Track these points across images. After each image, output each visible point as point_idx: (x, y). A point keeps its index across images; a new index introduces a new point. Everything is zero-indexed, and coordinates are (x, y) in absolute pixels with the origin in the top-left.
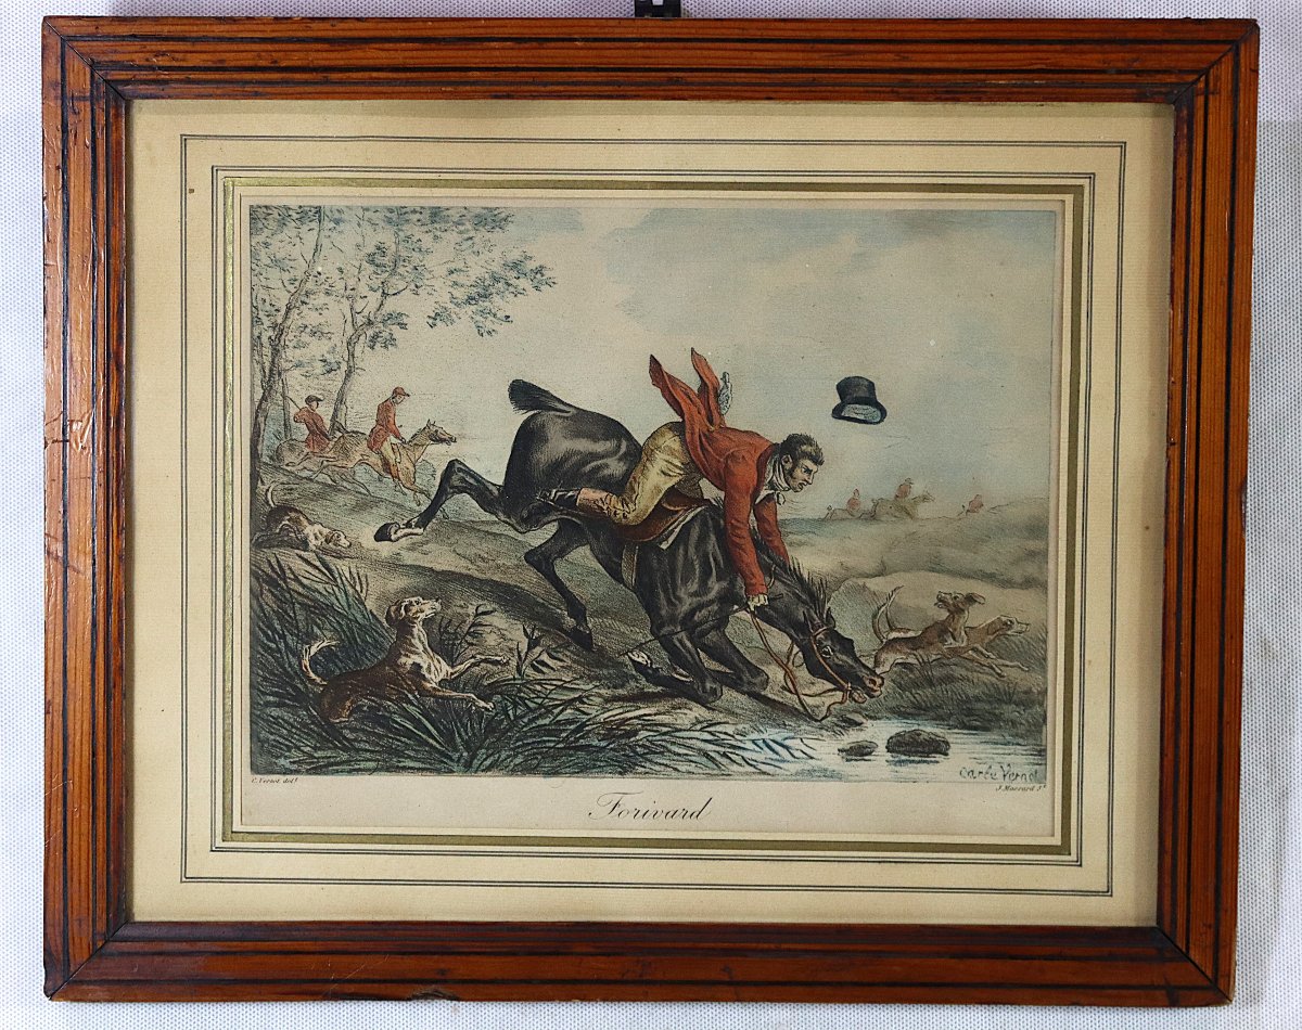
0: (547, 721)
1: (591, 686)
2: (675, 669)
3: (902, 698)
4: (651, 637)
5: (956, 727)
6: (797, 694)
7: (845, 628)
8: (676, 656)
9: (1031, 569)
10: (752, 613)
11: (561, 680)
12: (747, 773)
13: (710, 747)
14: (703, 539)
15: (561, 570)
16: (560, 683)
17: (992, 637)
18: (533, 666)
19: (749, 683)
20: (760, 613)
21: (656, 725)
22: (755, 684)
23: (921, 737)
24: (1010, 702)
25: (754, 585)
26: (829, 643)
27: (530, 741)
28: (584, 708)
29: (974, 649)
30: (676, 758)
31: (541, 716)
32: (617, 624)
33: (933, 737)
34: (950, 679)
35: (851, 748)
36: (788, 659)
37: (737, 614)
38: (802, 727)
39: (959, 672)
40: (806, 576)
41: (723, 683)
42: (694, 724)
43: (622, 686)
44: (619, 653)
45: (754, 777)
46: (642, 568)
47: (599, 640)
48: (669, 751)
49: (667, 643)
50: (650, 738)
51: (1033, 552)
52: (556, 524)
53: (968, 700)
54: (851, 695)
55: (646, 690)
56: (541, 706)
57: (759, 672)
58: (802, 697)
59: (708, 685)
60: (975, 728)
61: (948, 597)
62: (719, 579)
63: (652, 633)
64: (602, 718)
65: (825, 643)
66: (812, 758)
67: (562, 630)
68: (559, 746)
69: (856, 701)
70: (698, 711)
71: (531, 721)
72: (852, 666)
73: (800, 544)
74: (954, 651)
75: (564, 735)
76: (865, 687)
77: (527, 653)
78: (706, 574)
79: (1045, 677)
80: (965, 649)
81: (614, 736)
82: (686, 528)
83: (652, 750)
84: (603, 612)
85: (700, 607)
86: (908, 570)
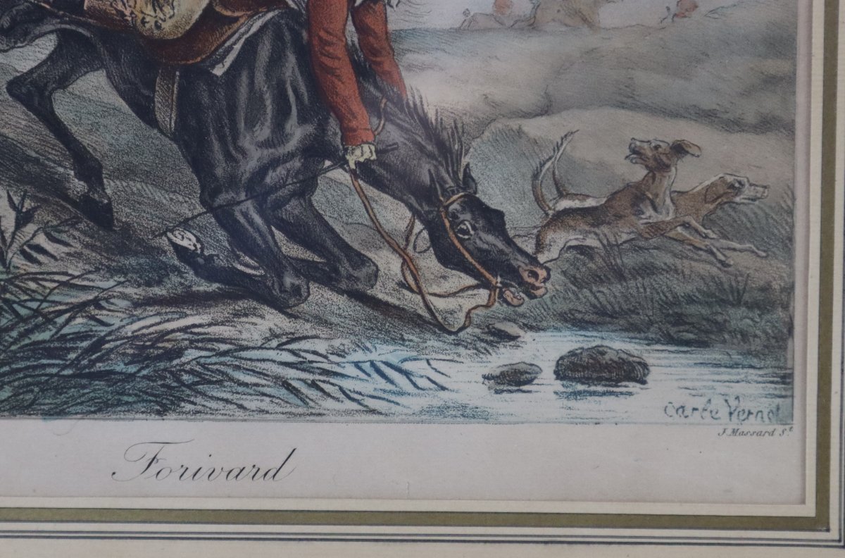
0: (45, 336)
1: (111, 283)
2: (238, 257)
3: (578, 299)
4: (200, 209)
5: (658, 342)
6: (420, 293)
7: (492, 194)
8: (240, 239)
9: (770, 103)
10: (353, 172)
11: (66, 274)
12: (348, 412)
13: (291, 373)
14: (276, 60)
15: (63, 107)
16: (65, 278)
17: (711, 207)
18: (23, 253)
19: (350, 277)
20: (365, 171)
21: (210, 340)
22: (357, 279)
23: (607, 357)
24: (738, 303)
25: (355, 130)
26: (468, 216)
27: (21, 365)
28: (102, 315)
29: (686, 226)
30: (240, 389)
31: (37, 328)
32: (149, 190)
33: (625, 356)
34: (647, 270)
35: (502, 373)
36: (407, 240)
37: (329, 174)
38: (429, 343)
39: (663, 259)
40: (431, 116)
41: (310, 278)
42: (268, 340)
43: (159, 283)
44: (153, 233)
45: (358, 417)
46: (187, 105)
47: (123, 213)
48: (231, 379)
49: (225, 218)
50: (202, 361)
51: (774, 77)
52: (53, 37)
53: (676, 302)
54: (501, 294)
55: (195, 288)
56: (37, 312)
57: (359, 260)
58: (429, 298)
59: (289, 280)
60: (688, 343)
61: (646, 146)
62: (303, 120)
63: (203, 202)
64: (129, 330)
65: (462, 217)
66: (443, 388)
67: (66, 198)
68: (66, 372)
69: (509, 304)
70: (272, 320)
71: (23, 335)
72: (501, 252)
73: (423, 68)
74: (657, 229)
75: (72, 356)
76: (521, 283)
77: (14, 234)
78: (282, 113)
79: (791, 266)
80: (671, 225)
81: (148, 358)
82: (251, 46)
83: (204, 378)
84: (127, 172)
85: (274, 163)
86: (583, 106)
